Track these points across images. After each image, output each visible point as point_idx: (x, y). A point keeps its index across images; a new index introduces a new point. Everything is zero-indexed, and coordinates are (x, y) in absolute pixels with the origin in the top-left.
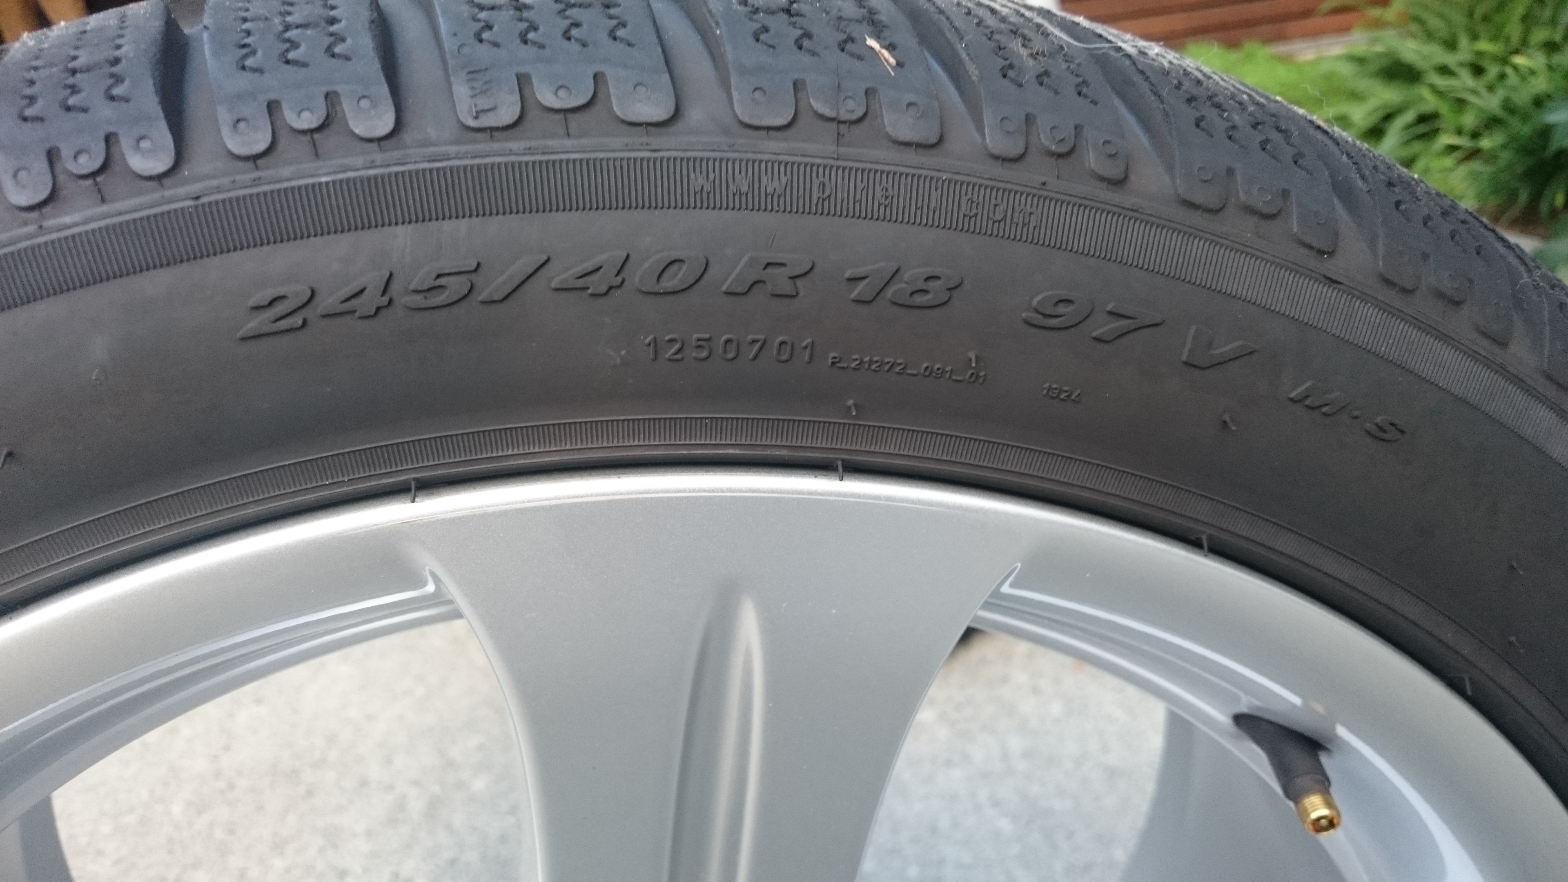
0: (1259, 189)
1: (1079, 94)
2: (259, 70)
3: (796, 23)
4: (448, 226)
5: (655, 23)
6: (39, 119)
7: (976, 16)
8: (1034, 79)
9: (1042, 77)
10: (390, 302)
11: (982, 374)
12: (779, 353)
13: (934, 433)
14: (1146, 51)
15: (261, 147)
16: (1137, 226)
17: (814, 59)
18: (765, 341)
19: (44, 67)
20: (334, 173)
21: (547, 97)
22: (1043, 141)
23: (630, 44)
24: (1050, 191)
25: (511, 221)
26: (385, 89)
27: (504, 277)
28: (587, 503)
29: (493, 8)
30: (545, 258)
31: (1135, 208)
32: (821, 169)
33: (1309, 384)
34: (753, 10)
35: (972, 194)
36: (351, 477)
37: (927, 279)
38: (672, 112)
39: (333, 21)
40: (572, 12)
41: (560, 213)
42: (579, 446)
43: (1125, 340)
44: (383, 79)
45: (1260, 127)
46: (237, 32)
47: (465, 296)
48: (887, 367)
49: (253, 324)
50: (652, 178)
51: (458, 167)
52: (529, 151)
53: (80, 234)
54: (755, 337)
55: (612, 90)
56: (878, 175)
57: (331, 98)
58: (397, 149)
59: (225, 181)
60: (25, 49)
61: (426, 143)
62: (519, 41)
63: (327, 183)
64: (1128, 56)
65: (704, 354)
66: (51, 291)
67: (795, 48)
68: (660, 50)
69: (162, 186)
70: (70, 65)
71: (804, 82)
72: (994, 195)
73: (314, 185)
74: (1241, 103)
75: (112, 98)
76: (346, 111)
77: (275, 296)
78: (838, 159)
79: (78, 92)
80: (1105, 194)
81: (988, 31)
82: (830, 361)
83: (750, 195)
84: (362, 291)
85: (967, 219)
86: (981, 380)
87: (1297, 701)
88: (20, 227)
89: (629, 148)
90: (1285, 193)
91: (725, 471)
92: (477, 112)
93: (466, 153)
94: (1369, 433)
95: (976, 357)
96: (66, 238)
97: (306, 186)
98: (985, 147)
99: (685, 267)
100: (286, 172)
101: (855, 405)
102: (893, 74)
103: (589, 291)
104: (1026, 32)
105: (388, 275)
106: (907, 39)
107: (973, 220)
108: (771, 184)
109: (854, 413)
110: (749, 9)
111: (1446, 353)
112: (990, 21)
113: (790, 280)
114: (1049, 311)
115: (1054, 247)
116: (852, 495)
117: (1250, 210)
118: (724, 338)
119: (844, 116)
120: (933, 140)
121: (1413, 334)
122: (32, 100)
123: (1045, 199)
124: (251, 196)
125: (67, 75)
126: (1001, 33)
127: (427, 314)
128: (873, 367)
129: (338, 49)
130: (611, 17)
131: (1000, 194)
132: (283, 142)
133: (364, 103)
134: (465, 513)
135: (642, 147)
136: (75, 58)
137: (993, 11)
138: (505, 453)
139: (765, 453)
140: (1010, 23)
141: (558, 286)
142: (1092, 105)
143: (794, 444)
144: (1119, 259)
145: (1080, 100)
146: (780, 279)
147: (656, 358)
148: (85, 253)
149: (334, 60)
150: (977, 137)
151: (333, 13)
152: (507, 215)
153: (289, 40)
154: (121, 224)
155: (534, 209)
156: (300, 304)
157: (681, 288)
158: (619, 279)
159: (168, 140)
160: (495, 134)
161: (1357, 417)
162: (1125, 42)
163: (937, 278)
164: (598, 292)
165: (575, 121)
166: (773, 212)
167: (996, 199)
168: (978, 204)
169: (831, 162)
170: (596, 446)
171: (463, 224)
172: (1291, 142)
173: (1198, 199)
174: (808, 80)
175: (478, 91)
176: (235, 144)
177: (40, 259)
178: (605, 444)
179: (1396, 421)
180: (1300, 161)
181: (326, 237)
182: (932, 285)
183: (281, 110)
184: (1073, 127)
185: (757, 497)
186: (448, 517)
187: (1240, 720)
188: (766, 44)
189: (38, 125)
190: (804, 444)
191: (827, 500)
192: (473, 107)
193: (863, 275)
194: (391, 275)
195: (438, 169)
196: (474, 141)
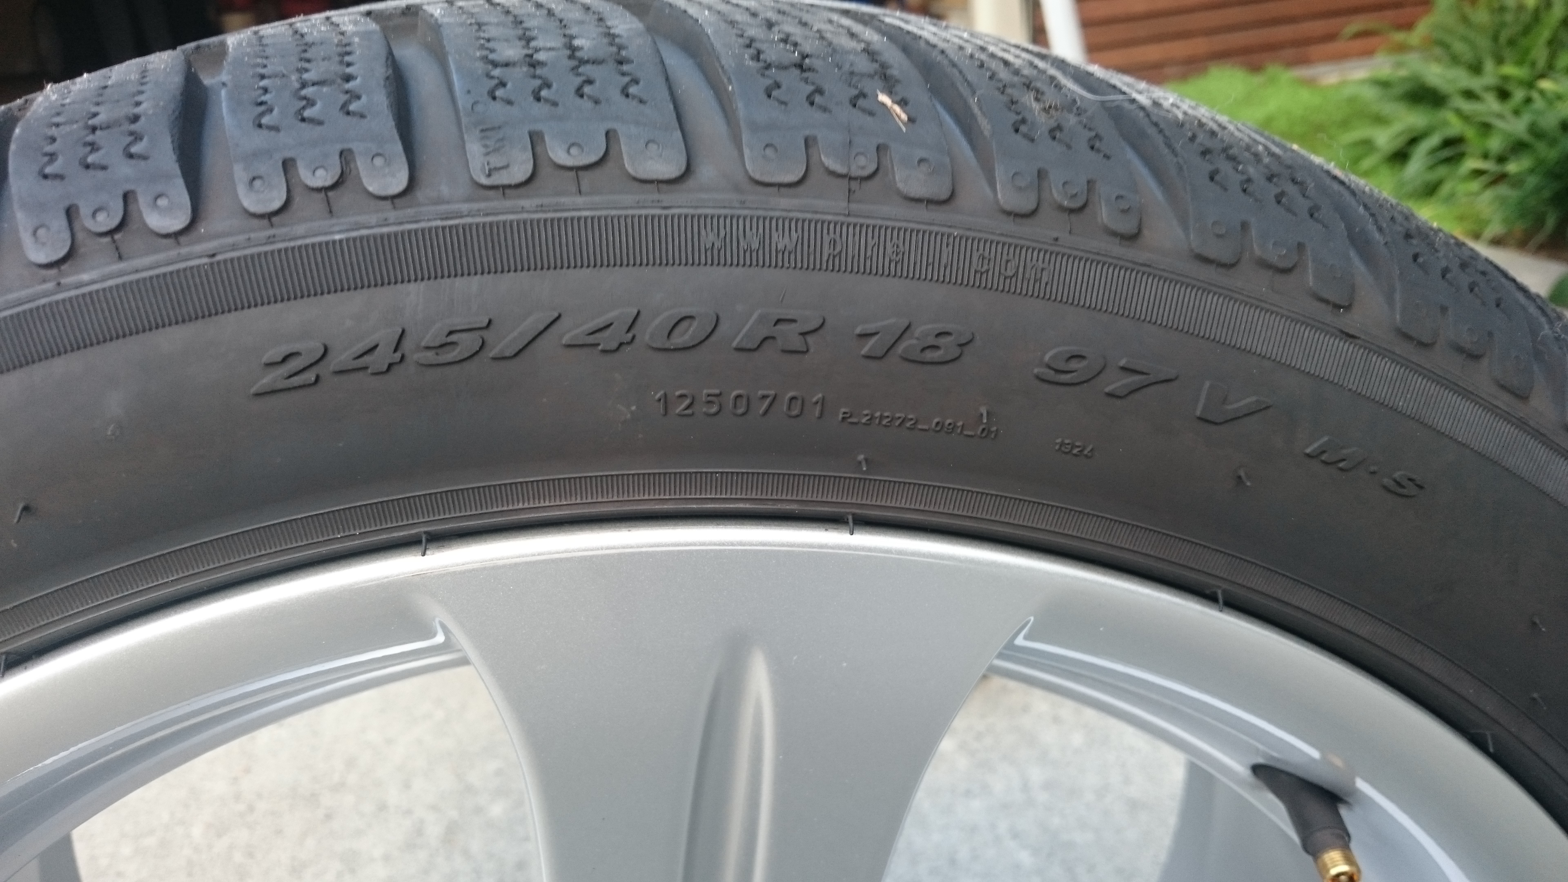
0: (1275, 244)
1: (1092, 148)
2: (275, 129)
3: (807, 78)
4: (459, 283)
5: (667, 79)
6: (59, 177)
7: (988, 69)
8: (1047, 133)
9: (1054, 132)
10: (403, 357)
11: (994, 429)
12: (789, 408)
13: (946, 487)
14: (1162, 101)
15: (277, 204)
16: (1150, 281)
17: (826, 116)
18: (776, 395)
19: (65, 124)
20: (347, 230)
21: (560, 155)
22: (1055, 195)
23: (641, 101)
24: (1062, 246)
25: (524, 277)
26: (399, 147)
27: (515, 334)
28: (597, 556)
29: (507, 65)
30: (556, 315)
31: (1148, 263)
32: (832, 226)
33: (1326, 439)
34: (765, 65)
35: (984, 250)
36: (363, 530)
37: (939, 335)
38: (683, 168)
39: (348, 78)
40: (585, 69)
41: (571, 270)
42: (589, 500)
43: (1137, 396)
44: (397, 137)
45: (1275, 180)
46: (255, 90)
47: (477, 353)
48: (898, 423)
49: (267, 380)
50: (663, 235)
51: (470, 225)
52: (541, 208)
53: (97, 291)
54: (765, 392)
55: (623, 147)
56: (889, 232)
57: (345, 156)
58: (410, 207)
59: (241, 238)
60: (47, 104)
61: (439, 201)
62: (532, 98)
63: (341, 241)
64: (1142, 108)
65: (714, 409)
66: (69, 348)
67: (807, 105)
68: (671, 107)
69: (178, 243)
70: (90, 122)
71: (815, 139)
72: (1005, 252)
73: (327, 243)
74: (1256, 155)
75: (131, 156)
76: (361, 169)
77: (288, 353)
78: (849, 215)
79: (98, 149)
80: (1117, 249)
81: (1001, 85)
82: (841, 416)
83: (761, 252)
84: (376, 346)
85: (978, 276)
86: (993, 436)
87: (1315, 754)
88: (40, 284)
89: (641, 204)
90: (1301, 247)
91: (736, 524)
92: (490, 170)
93: (479, 210)
94: (1386, 488)
95: (988, 413)
96: (84, 295)
97: (320, 244)
98: (997, 201)
99: (695, 324)
100: (300, 229)
101: (866, 460)
102: (904, 129)
103: (600, 348)
104: (1039, 85)
105: (400, 331)
106: (918, 93)
107: (985, 276)
108: (781, 241)
109: (865, 469)
110: (761, 64)
111: (1466, 408)
112: (1004, 74)
113: (801, 337)
114: (1062, 366)
115: (1066, 302)
116: (863, 549)
117: (1264, 264)
118: (735, 393)
119: (855, 172)
120: (944, 195)
121: (1433, 389)
122: (52, 157)
123: (1057, 254)
124: (266, 253)
125: (87, 132)
126: (1013, 86)
127: (439, 370)
128: (884, 422)
129: (352, 107)
130: (623, 74)
131: (1012, 250)
132: (297, 200)
133: (378, 161)
134: (476, 566)
135: (654, 204)
136: (95, 115)
137: (1006, 63)
138: (516, 507)
139: (775, 507)
140: (1022, 76)
141: (569, 343)
142: (1105, 160)
143: (804, 498)
144: (1132, 315)
145: (1092, 155)
146: (790, 335)
147: (666, 414)
148: (103, 311)
149: (349, 118)
150: (988, 191)
151: (349, 70)
152: (519, 273)
153: (304, 98)
154: (138, 281)
155: (546, 266)
156: (313, 361)
157: (691, 345)
158: (630, 335)
159: (185, 199)
160: (507, 191)
161: (1374, 473)
162: (1140, 92)
163: (948, 334)
164: (608, 348)
165: (587, 178)
166: (784, 269)
167: (1008, 254)
168: (989, 261)
169: (842, 218)
170: (606, 500)
171: (474, 283)
172: (1307, 194)
173: (1211, 253)
174: (819, 137)
175: (491, 149)
176: (251, 202)
177: (58, 317)
178: (615, 498)
179: (1414, 477)
180: (1316, 215)
181: (339, 294)
182: (942, 341)
183: (296, 169)
184: (1086, 183)
185: (767, 551)
186: (459, 570)
187: (1257, 769)
188: (778, 100)
189: (57, 183)
190: (814, 499)
191: (837, 554)
192: (486, 164)
193: (873, 331)
194: (403, 331)
195: (451, 227)
196: (486, 199)
